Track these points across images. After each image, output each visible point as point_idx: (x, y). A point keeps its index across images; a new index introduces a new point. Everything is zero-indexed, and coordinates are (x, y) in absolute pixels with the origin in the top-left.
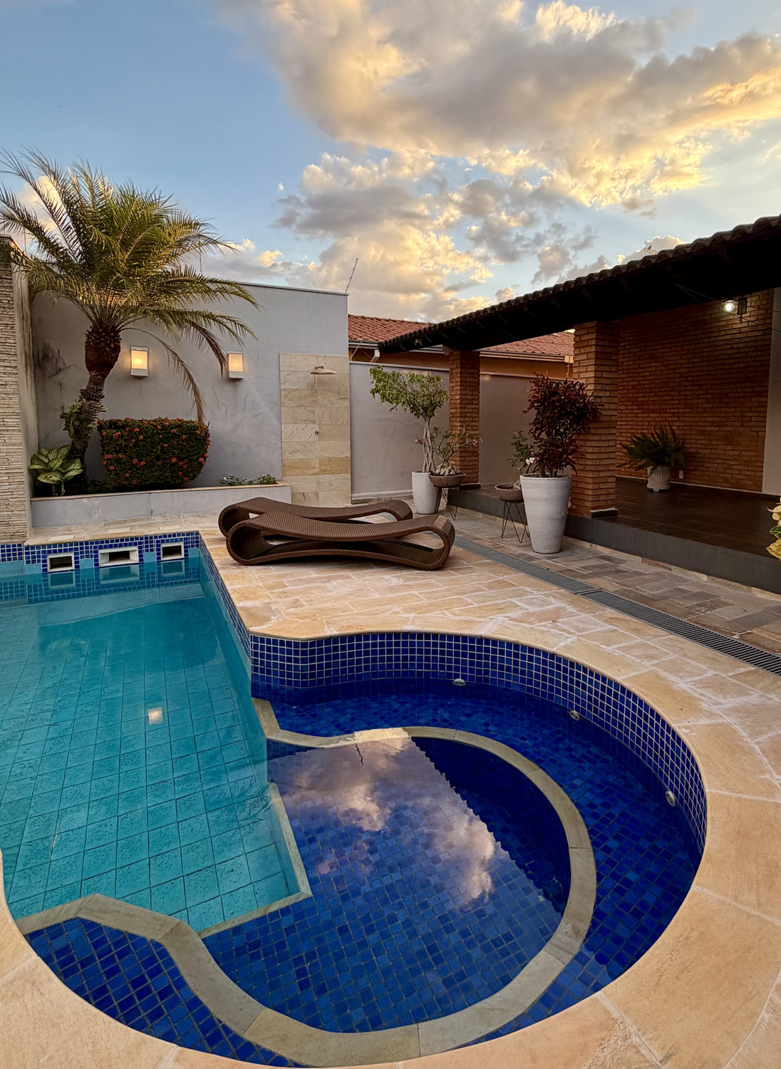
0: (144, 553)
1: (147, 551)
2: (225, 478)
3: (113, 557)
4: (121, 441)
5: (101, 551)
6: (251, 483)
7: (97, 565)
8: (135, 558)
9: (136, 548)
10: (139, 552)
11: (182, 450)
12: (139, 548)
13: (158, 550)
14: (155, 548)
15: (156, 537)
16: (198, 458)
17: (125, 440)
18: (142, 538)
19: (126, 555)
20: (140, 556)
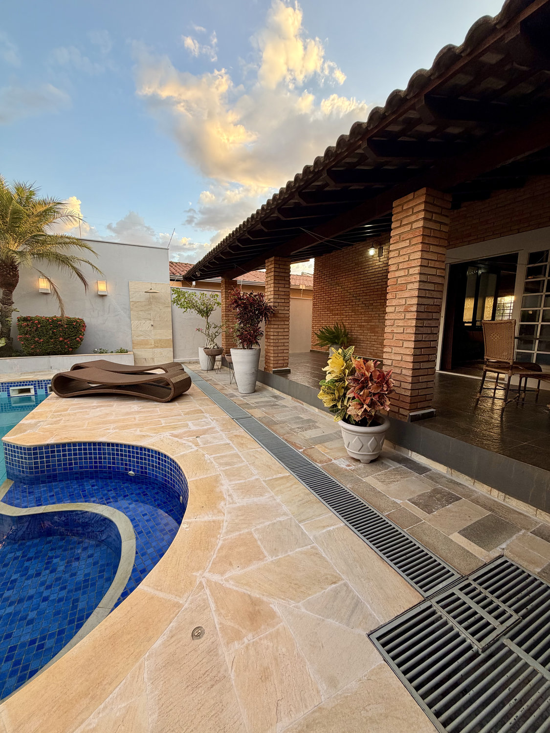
0: (38, 390)
1: (39, 388)
2: (96, 350)
3: (21, 391)
4: (27, 328)
5: (11, 388)
6: (112, 352)
7: (9, 396)
8: (33, 392)
9: (32, 387)
10: (35, 389)
11: (65, 333)
12: (34, 387)
13: (46, 388)
14: (44, 387)
15: (44, 381)
16: (76, 338)
17: (30, 328)
18: (35, 381)
19: (28, 390)
20: (35, 391)
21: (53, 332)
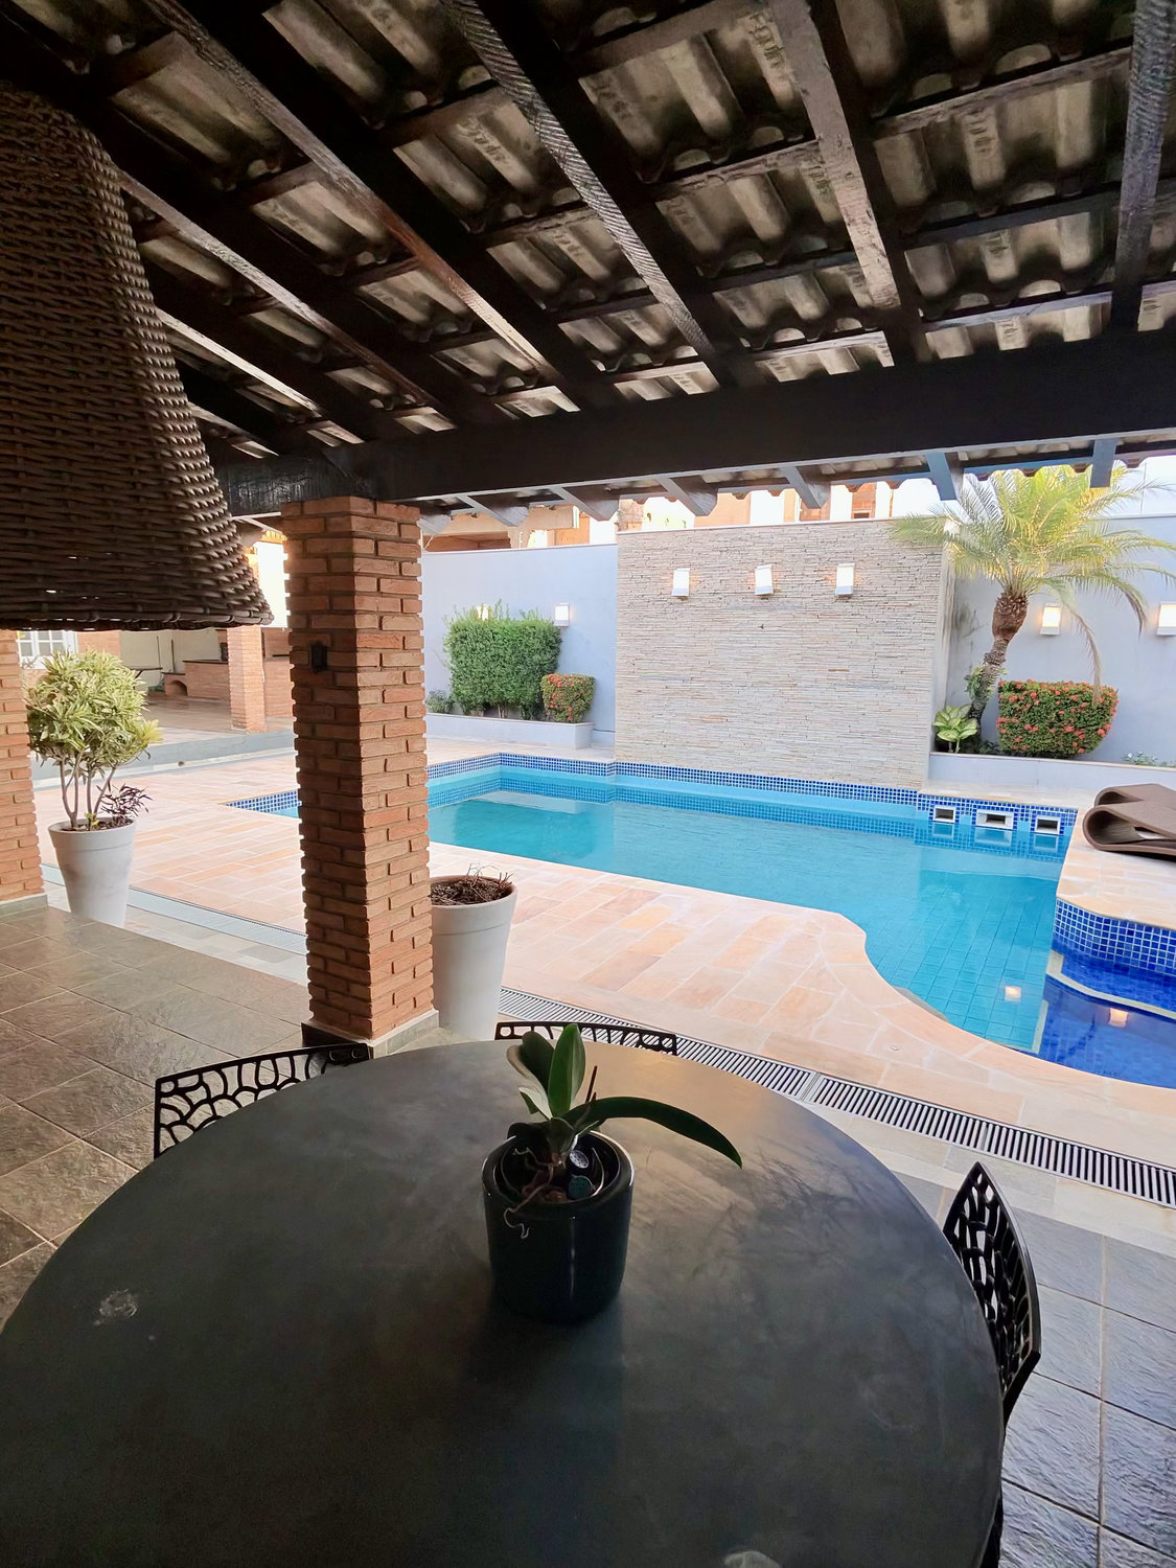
0: (1019, 821)
1: (1022, 819)
2: (1130, 755)
3: (991, 818)
4: (1016, 705)
5: (979, 811)
7: (974, 823)
8: (1009, 824)
9: (1012, 814)
10: (1015, 819)
11: (1079, 719)
12: (1016, 815)
13: (1033, 821)
14: (1030, 818)
15: (1033, 807)
17: (1021, 705)
18: (1019, 806)
19: (1002, 819)
20: (1015, 823)
21: (1058, 715)
